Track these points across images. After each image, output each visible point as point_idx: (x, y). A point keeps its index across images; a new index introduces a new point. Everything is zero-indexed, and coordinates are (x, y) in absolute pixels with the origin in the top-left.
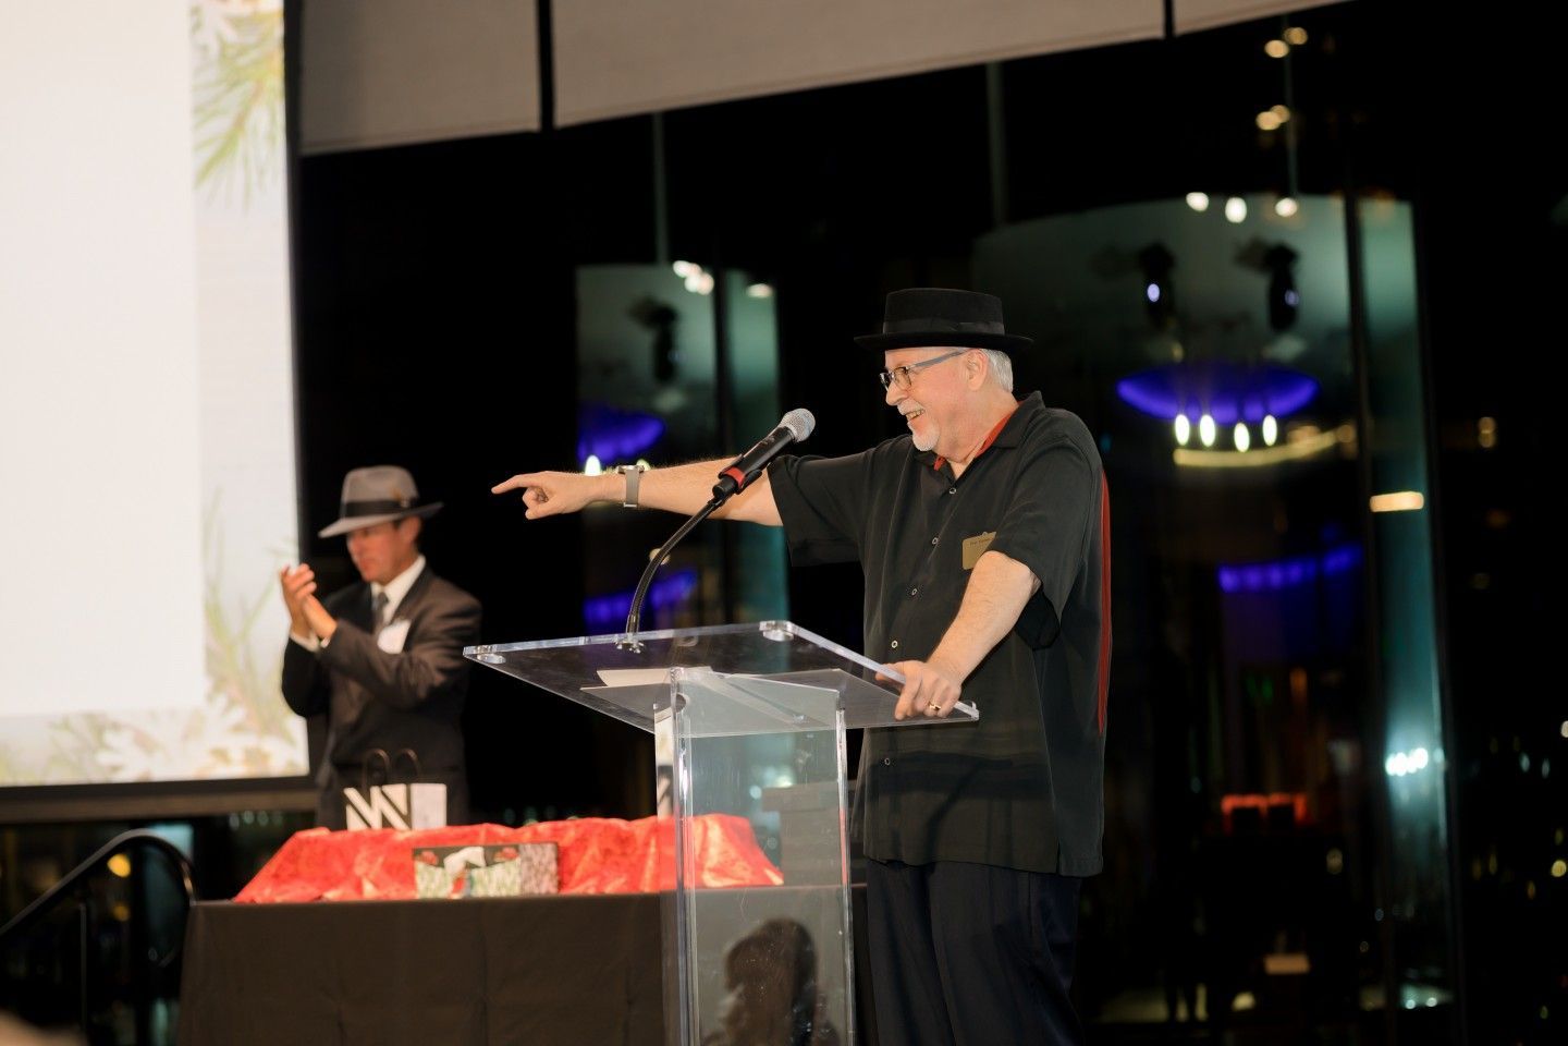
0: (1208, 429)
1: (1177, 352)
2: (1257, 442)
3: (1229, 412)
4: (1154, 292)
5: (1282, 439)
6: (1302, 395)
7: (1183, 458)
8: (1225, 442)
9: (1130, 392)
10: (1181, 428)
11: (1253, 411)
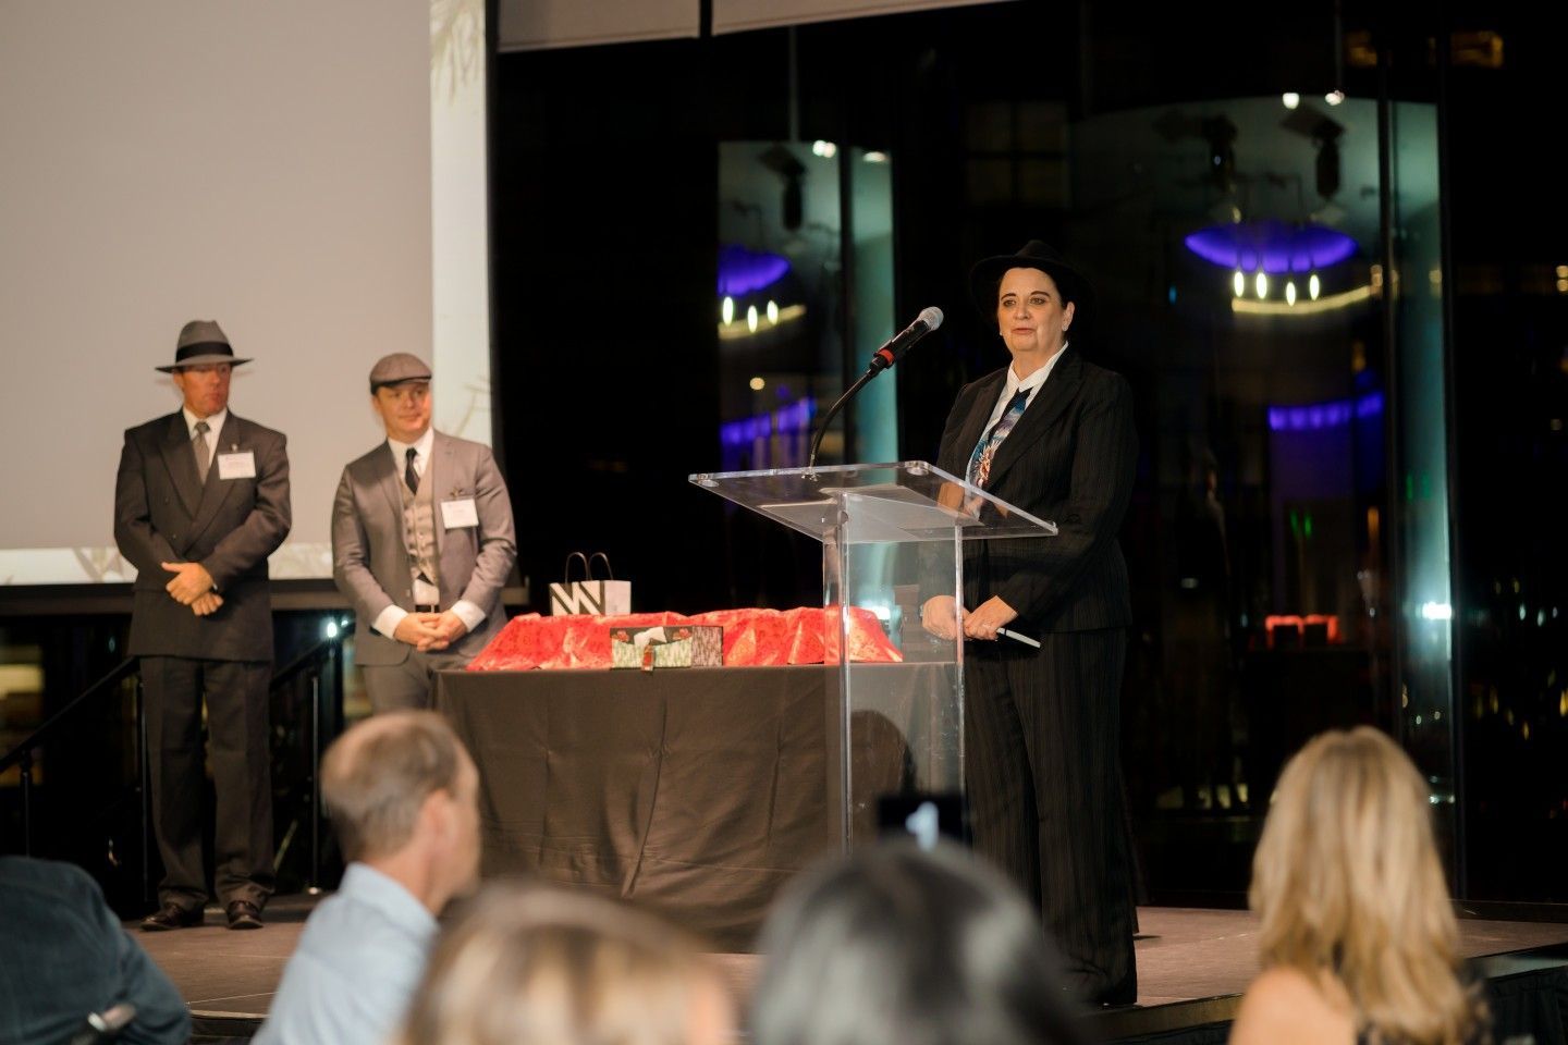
0: (1262, 284)
1: (1237, 216)
2: (1303, 294)
3: (1281, 264)
4: (1217, 160)
5: (1326, 292)
6: (1341, 250)
7: (1238, 306)
8: (1277, 294)
9: (1194, 243)
10: (1239, 282)
11: (1302, 263)
